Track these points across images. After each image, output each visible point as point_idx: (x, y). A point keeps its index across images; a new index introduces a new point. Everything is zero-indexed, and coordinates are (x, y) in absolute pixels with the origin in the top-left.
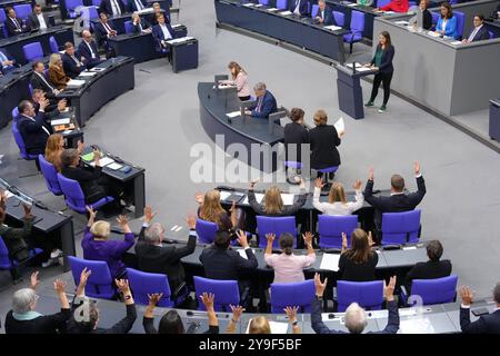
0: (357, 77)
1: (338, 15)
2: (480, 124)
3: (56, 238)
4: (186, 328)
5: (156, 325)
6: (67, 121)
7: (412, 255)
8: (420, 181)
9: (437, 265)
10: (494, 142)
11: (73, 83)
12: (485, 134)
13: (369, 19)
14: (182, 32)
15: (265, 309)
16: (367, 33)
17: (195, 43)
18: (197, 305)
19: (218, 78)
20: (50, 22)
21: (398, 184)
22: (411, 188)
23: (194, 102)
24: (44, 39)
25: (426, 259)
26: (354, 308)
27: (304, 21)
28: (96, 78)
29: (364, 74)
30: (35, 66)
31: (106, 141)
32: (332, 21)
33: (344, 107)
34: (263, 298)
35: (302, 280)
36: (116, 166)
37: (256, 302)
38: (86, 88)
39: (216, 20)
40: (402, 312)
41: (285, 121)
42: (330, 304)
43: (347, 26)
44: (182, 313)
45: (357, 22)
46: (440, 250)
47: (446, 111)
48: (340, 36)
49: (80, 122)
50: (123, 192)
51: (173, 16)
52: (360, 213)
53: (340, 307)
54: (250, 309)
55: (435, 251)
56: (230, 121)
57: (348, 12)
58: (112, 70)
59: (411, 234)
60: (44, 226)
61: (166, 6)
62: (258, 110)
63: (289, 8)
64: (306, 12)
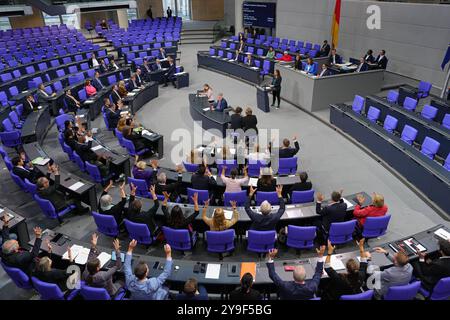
0: (266, 92)
1: (257, 62)
2: (326, 116)
3: (122, 168)
5: (170, 212)
6: (127, 112)
7: (293, 179)
8: (296, 144)
9: (305, 184)
10: (333, 125)
11: (129, 94)
12: (328, 121)
13: (272, 64)
14: (182, 70)
15: (221, 204)
16: (271, 70)
17: (187, 75)
18: (189, 201)
19: (199, 91)
20: (120, 66)
21: (287, 143)
22: (292, 146)
23: (187, 103)
24: (117, 74)
25: (300, 181)
26: (265, 203)
27: (240, 64)
28: (141, 92)
29: (269, 91)
30: (113, 87)
31: (144, 122)
32: (254, 65)
33: (259, 107)
34: (220, 199)
35: (240, 190)
36: (150, 134)
37: (217, 201)
38: (136, 96)
39: (197, 64)
40: (288, 207)
42: (253, 202)
43: (261, 67)
45: (266, 66)
46: (307, 177)
47: (310, 110)
48: (258, 72)
49: (133, 112)
50: (152, 147)
51: (177, 62)
53: (258, 203)
54: (213, 204)
55: (304, 177)
56: (204, 112)
57: (262, 61)
58: (147, 88)
59: (292, 168)
60: (116, 162)
61: (174, 57)
62: (218, 107)
63: (233, 58)
64: (241, 60)
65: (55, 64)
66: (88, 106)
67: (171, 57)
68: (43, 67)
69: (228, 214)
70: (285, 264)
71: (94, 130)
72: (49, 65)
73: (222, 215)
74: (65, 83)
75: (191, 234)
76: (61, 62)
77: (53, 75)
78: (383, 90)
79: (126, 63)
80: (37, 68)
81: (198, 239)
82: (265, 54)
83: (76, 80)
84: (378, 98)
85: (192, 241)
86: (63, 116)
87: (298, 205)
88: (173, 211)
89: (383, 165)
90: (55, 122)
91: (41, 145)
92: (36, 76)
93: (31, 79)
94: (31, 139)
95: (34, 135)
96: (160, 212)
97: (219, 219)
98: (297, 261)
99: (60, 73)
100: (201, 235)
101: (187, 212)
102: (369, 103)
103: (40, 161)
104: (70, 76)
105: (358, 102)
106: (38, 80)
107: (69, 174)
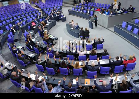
0: (92, 22)
2: (112, 29)
3: (45, 49)
4: (66, 63)
5: (61, 63)
6: (46, 31)
7: (102, 51)
8: (103, 40)
10: (115, 32)
12: (113, 31)
13: (94, 12)
14: (63, 16)
15: (78, 60)
16: (93, 14)
17: (65, 17)
19: (69, 23)
21: (99, 39)
23: (66, 27)
24: (42, 18)
27: (83, 13)
28: (50, 24)
31: (52, 34)
33: (90, 27)
34: (77, 58)
35: (84, 55)
36: (54, 38)
37: (76, 59)
38: (49, 25)
39: (69, 13)
40: (100, 60)
41: (80, 29)
44: (65, 61)
45: (92, 13)
46: (106, 51)
47: (107, 27)
48: (89, 15)
49: (48, 31)
52: (93, 44)
54: (75, 60)
56: (71, 30)
58: (53, 22)
59: (102, 48)
60: (43, 47)
61: (61, 12)
62: (76, 28)
63: (80, 11)
64: (83, 12)
65: (23, 16)
66: (34, 29)
67: (60, 11)
68: (19, 17)
69: (80, 63)
70: (99, 79)
71: (36, 37)
72: (21, 16)
73: (78, 64)
74: (26, 22)
75: (68, 70)
76: (25, 15)
77: (22, 19)
78: (133, 19)
79: (45, 14)
80: (17, 18)
81: (71, 71)
82: (91, 9)
83: (29, 21)
84: (131, 22)
85: (68, 72)
86: (26, 33)
87: (103, 60)
88: (62, 62)
89: (133, 45)
90: (24, 35)
91: (20, 42)
92: (17, 20)
93: (16, 21)
94: (17, 40)
95: (17, 39)
96: (58, 63)
97: (77, 65)
98: (104, 79)
99: (25, 19)
100: (71, 70)
101: (67, 62)
102: (128, 24)
103: (20, 47)
104: (28, 20)
105: (124, 24)
106: (18, 21)
107: (29, 51)
